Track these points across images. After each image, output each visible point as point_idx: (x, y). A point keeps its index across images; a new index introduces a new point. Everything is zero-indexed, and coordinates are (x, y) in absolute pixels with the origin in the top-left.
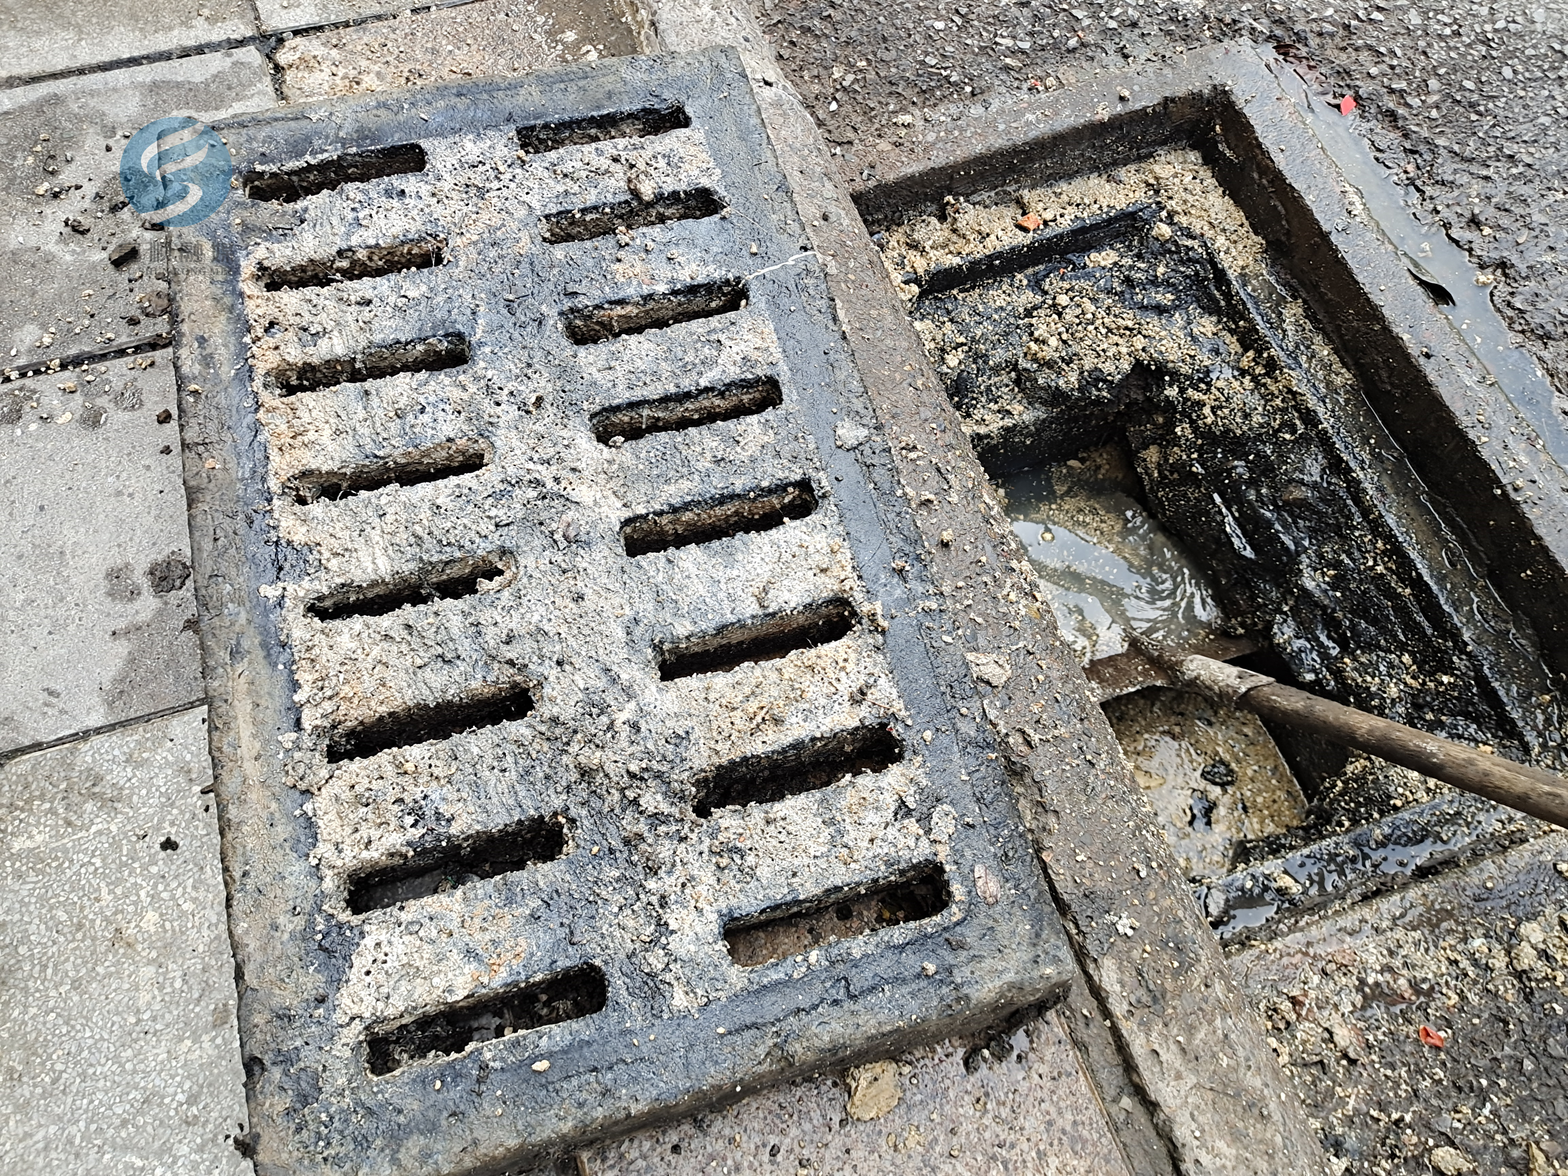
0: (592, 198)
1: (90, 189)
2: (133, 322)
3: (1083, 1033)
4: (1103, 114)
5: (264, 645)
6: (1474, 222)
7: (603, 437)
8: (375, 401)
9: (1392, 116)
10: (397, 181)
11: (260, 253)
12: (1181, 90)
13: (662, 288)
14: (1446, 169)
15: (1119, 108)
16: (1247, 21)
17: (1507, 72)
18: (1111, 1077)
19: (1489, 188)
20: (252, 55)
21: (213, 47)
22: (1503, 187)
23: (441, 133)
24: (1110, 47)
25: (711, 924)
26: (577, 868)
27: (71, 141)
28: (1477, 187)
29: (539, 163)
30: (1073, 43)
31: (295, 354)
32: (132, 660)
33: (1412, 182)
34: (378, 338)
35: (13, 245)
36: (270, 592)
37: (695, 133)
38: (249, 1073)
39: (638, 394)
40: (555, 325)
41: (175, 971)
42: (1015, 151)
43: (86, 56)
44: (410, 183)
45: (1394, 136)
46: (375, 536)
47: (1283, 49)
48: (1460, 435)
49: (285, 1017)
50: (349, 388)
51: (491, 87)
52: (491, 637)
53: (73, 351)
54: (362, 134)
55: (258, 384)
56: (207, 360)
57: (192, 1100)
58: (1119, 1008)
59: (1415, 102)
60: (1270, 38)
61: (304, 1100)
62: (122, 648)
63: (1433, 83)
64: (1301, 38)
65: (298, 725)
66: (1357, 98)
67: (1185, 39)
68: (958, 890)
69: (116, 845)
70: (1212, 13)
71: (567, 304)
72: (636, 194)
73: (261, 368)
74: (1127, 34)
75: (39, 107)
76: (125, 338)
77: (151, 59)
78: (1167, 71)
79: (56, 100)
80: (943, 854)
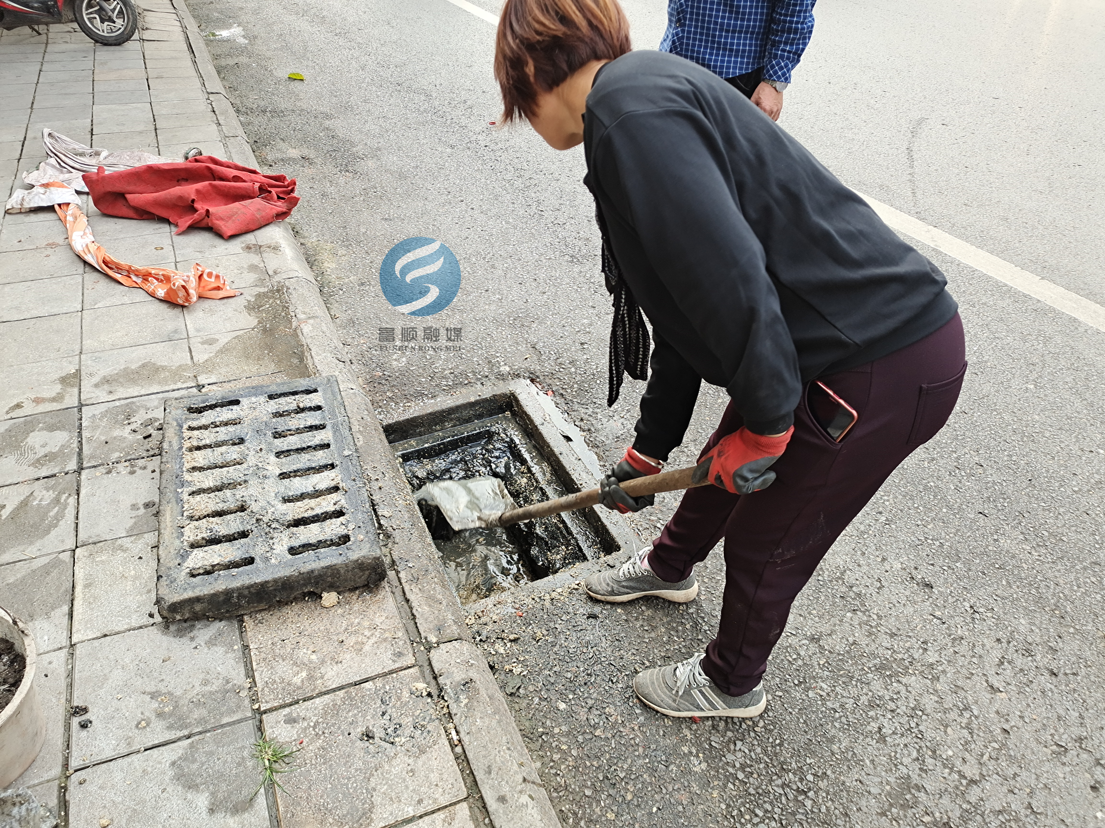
0: (286, 409)
1: (139, 422)
2: (148, 451)
3: (394, 590)
4: (472, 399)
5: (177, 501)
6: (582, 420)
7: (278, 457)
8: (215, 452)
9: (562, 395)
10: (231, 407)
11: (190, 423)
12: (498, 393)
13: (302, 426)
14: (576, 407)
15: (478, 398)
16: (523, 373)
17: (598, 382)
18: (400, 598)
19: (587, 411)
20: (195, 390)
21: (182, 389)
22: (591, 410)
23: (246, 396)
24: (479, 383)
25: (286, 547)
26: (251, 539)
27: (135, 411)
28: (583, 410)
29: (272, 402)
30: (466, 382)
31: (195, 444)
32: (135, 523)
33: (566, 411)
34: (219, 439)
35: (115, 435)
36: (179, 490)
37: (319, 394)
38: (158, 580)
39: (289, 448)
40: (269, 434)
41: (137, 582)
42: (443, 411)
43: (143, 392)
44: (235, 407)
45: (563, 400)
46: (210, 478)
47: (532, 381)
48: (567, 473)
49: (170, 568)
50: (209, 450)
51: (262, 387)
52: (238, 497)
53: (129, 458)
54: (223, 398)
55: (184, 450)
56: (170, 446)
57: (138, 607)
58: (403, 581)
59: (569, 391)
60: (529, 377)
61: (172, 582)
62: (133, 520)
63: (576, 386)
64: (538, 377)
65: (183, 515)
66: (553, 391)
67: (503, 379)
68: (352, 539)
69: (125, 558)
70: (511, 372)
71: (274, 431)
72: (298, 407)
73: (185, 446)
74: (484, 379)
75: (127, 405)
76: (145, 454)
77: (162, 392)
78: (495, 388)
79: (133, 403)
80: (350, 533)
